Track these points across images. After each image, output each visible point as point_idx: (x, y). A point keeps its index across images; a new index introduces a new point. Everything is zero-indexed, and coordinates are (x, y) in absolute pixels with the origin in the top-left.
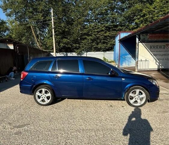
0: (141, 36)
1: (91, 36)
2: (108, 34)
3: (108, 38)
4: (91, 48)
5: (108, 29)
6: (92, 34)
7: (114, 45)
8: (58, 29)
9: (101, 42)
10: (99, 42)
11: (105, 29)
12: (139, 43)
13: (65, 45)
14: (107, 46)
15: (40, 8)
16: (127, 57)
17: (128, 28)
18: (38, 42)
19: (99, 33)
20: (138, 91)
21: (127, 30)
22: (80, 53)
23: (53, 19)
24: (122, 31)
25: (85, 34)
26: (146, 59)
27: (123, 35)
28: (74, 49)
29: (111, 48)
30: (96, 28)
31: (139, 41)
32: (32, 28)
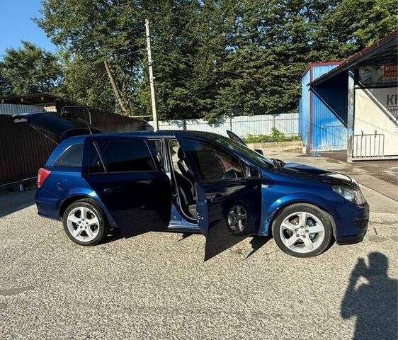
0: (362, 72)
1: (242, 77)
2: (283, 70)
3: (284, 81)
4: (243, 107)
5: (283, 58)
6: (243, 72)
7: (299, 96)
8: (164, 65)
9: (266, 91)
10: (261, 91)
11: (276, 60)
12: (356, 90)
13: (178, 102)
14: (280, 101)
15: (122, 19)
16: (329, 125)
17: (335, 53)
18: (121, 97)
19: (261, 70)
20: (303, 216)
21: (334, 58)
22: (216, 119)
23: (149, 43)
24: (320, 60)
25: (227, 74)
26: (376, 132)
27: (319, 71)
28: (201, 110)
29: (292, 106)
30: (254, 57)
31: (357, 86)
32: (107, 67)
